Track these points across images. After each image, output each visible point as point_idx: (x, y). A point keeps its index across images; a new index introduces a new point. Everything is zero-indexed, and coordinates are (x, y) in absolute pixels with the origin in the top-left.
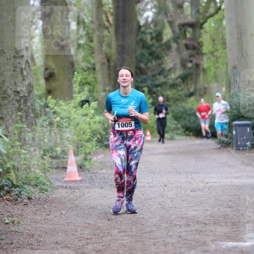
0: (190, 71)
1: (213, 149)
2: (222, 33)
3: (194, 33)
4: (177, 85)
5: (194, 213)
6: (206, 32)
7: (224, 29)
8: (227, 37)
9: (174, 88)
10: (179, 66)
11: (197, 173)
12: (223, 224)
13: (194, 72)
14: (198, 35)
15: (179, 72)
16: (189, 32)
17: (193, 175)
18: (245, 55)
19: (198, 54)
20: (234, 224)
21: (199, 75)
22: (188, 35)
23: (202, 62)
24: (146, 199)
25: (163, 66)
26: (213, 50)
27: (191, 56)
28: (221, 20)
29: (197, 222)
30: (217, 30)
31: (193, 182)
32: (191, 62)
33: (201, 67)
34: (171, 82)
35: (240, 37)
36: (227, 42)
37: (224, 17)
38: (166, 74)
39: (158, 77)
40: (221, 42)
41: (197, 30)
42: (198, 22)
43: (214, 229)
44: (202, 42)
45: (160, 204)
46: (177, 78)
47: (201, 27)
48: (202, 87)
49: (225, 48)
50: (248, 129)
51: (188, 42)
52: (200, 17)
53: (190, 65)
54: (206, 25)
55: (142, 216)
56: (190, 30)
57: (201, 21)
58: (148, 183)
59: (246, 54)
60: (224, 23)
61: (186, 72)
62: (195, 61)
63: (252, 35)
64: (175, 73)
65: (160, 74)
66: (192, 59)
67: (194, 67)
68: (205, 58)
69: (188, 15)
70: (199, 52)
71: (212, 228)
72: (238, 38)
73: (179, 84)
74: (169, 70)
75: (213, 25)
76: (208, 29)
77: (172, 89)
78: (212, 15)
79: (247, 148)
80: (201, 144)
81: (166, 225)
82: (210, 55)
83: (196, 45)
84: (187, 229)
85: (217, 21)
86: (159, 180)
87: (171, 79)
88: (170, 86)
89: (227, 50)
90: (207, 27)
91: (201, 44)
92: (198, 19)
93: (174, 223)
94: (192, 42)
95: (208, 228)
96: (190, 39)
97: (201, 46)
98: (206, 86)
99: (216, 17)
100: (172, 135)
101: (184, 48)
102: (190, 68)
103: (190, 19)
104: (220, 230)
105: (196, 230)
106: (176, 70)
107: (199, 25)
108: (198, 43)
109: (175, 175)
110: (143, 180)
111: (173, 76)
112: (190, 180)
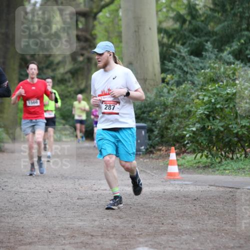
0: (81, 65)
2: (118, 25)
3: (87, 24)
4: (66, 80)
5: (81, 223)
6: (100, 23)
7: (120, 20)
8: (123, 29)
9: (63, 84)
10: (69, 60)
11: (85, 179)
12: (112, 236)
13: (86, 67)
14: (91, 26)
15: (69, 66)
16: (81, 22)
17: (81, 181)
18: (142, 50)
19: (90, 47)
20: (124, 237)
22: (80, 26)
24: (27, 207)
25: (51, 59)
27: (83, 48)
28: (117, 11)
29: (84, 234)
30: (113, 21)
31: (80, 188)
32: (82, 55)
34: (59, 77)
36: (123, 35)
37: (120, 8)
38: (54, 67)
39: (45, 71)
40: (116, 34)
41: (91, 20)
42: (91, 11)
43: (102, 242)
45: (43, 213)
46: (66, 73)
47: (95, 18)
49: (121, 42)
50: (143, 132)
51: (80, 33)
52: (94, 6)
53: (81, 59)
54: (100, 15)
55: (22, 225)
56: (82, 19)
57: (95, 10)
58: (30, 189)
59: (144, 49)
60: (120, 14)
61: (76, 66)
62: (87, 54)
63: (150, 29)
64: (64, 67)
65: (47, 67)
66: (84, 52)
67: (86, 61)
69: (81, 3)
70: (92, 45)
71: (100, 240)
72: (135, 31)
73: (68, 80)
74: (58, 64)
75: (108, 15)
76: (102, 20)
77: (61, 85)
78: (107, 5)
79: (141, 153)
81: (48, 236)
83: (89, 37)
84: (72, 241)
85: (113, 11)
86: (42, 185)
87: (60, 73)
88: (58, 81)
89: (123, 45)
90: (101, 18)
91: (94, 36)
92: (91, 8)
93: (57, 234)
94: (84, 33)
95: (95, 240)
96: (82, 30)
99: (112, 7)
102: (81, 62)
103: (82, 8)
104: (108, 243)
105: (81, 242)
106: (66, 63)
107: (93, 15)
108: (91, 35)
109: (61, 181)
110: (25, 185)
111: (62, 70)
112: (77, 186)
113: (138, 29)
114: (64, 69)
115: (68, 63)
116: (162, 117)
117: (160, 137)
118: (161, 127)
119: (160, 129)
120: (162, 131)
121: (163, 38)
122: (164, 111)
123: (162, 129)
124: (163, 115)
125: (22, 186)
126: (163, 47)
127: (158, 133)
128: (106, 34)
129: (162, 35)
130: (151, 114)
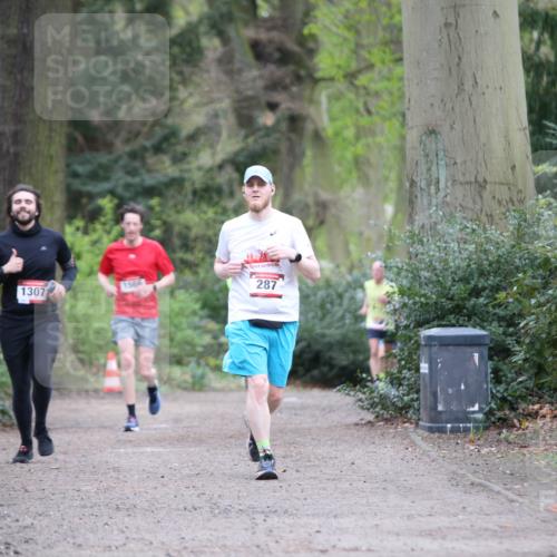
0: (267, 141)
1: (348, 426)
4: (219, 191)
11: (286, 512)
13: (283, 147)
15: (228, 144)
17: (274, 521)
19: (298, 79)
21: (303, 154)
23: (312, 111)
25: (173, 121)
26: (354, 66)
27: (274, 85)
31: (272, 544)
32: (273, 107)
33: (309, 127)
34: (197, 178)
35: (451, 20)
36: (406, 37)
39: (151, 159)
44: (313, 37)
46: (221, 167)
48: (310, 200)
49: (399, 60)
50: (476, 357)
53: (268, 119)
59: (475, 82)
61: (253, 144)
62: (286, 104)
63: (495, 14)
64: (212, 146)
65: (158, 149)
67: (284, 126)
68: (323, 96)
70: (303, 73)
72: (447, 25)
73: (226, 189)
74: (193, 137)
77: (204, 206)
79: (470, 425)
80: (304, 407)
82: (341, 85)
83: (292, 46)
86: (148, 537)
87: (200, 168)
88: (195, 193)
94: (277, 36)
97: (311, 53)
98: (325, 196)
100: (199, 371)
101: (250, 57)
102: (269, 131)
106: (219, 134)
108: (302, 41)
109: (209, 520)
110: (91, 536)
111: (206, 159)
112: (262, 538)
113: (457, 15)
114: (214, 154)
115: (225, 134)
116: (540, 305)
117: (532, 371)
118: (535, 337)
119: (532, 343)
120: (540, 353)
121: (539, 43)
122: (546, 286)
123: (538, 346)
124: (542, 300)
125: (79, 541)
126: (538, 76)
127: (525, 360)
128: (350, 35)
129: (535, 35)
130: (501, 295)
